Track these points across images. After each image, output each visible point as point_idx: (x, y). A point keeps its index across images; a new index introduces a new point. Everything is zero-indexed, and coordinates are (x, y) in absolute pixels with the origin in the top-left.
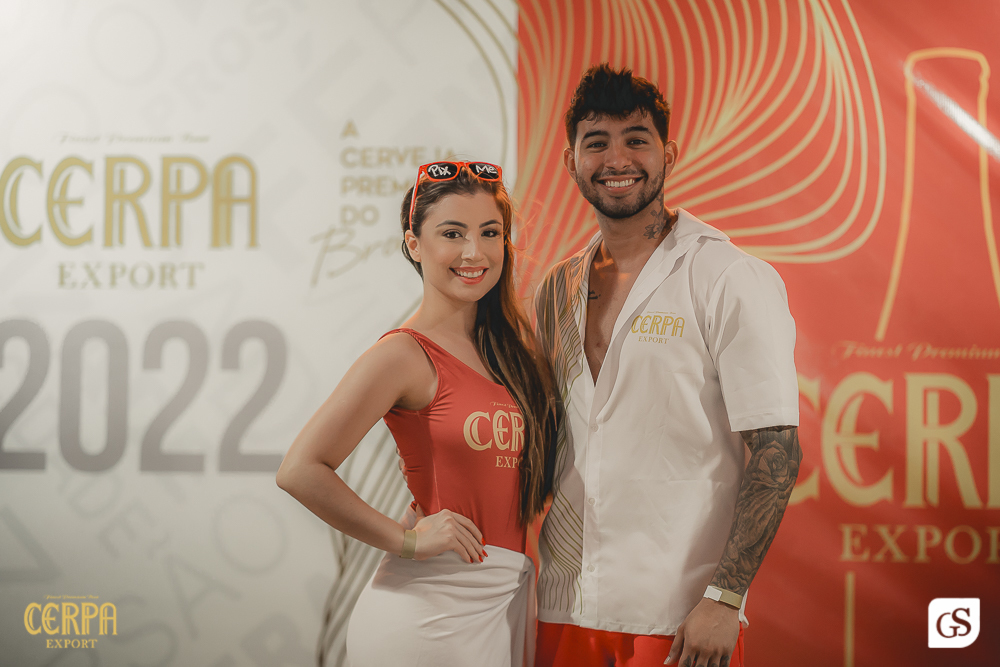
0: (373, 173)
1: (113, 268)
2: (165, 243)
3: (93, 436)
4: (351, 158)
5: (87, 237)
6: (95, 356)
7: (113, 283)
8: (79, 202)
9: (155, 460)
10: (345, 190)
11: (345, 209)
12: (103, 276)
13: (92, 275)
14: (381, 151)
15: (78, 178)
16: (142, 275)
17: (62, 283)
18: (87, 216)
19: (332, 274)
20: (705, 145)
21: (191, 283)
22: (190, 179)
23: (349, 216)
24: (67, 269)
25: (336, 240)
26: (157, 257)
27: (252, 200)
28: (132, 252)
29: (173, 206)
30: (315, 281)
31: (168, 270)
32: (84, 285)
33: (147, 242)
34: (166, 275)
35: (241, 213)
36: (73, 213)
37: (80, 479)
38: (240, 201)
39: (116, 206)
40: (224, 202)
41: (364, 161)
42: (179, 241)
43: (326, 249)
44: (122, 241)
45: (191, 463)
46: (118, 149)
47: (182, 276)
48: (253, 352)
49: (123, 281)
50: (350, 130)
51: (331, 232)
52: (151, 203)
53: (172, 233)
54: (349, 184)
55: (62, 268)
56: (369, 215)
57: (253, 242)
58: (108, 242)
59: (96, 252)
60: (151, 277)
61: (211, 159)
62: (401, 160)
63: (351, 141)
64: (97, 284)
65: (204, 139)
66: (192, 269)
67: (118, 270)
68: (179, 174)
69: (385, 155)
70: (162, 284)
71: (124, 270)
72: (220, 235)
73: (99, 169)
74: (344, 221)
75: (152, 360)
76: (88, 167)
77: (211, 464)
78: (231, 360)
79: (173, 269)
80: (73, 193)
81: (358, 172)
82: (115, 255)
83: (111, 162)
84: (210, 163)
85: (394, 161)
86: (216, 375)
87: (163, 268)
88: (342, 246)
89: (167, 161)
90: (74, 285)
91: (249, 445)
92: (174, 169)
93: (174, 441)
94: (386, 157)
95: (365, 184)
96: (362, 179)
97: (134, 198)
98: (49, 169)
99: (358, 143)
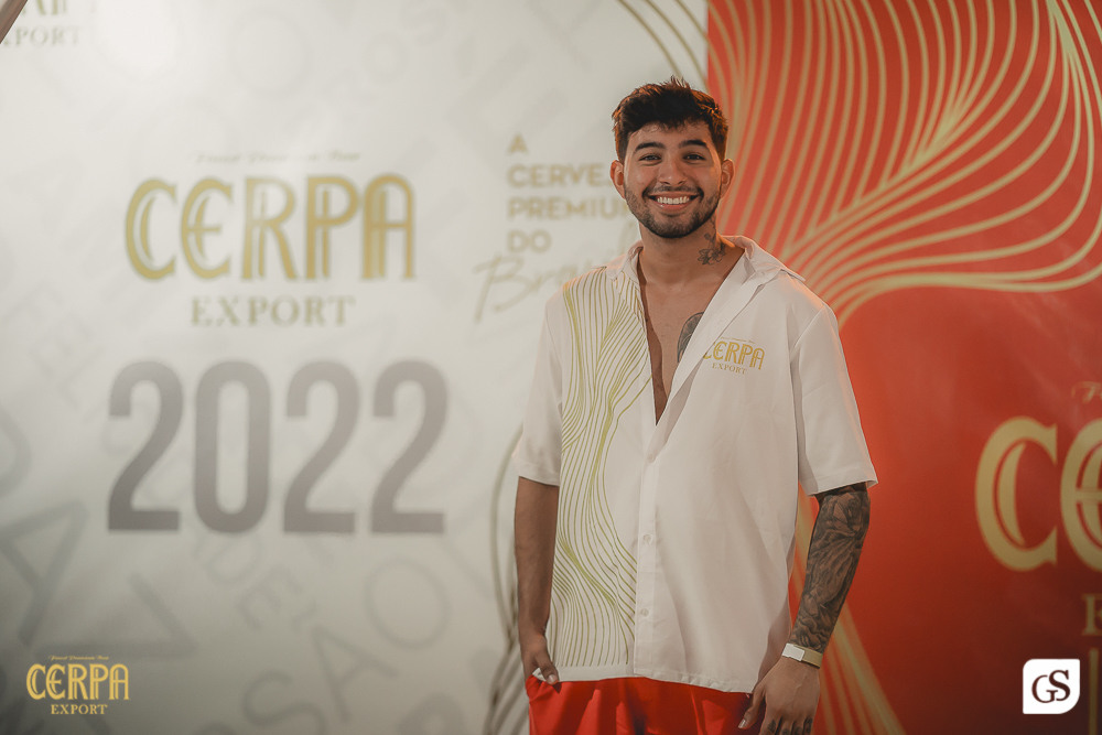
0: (544, 193)
1: (252, 303)
3: (232, 492)
4: (519, 176)
5: (224, 268)
6: (233, 403)
7: (253, 319)
8: (216, 229)
9: (301, 520)
10: (512, 212)
11: (512, 235)
12: (242, 312)
13: (228, 311)
14: (553, 168)
15: (216, 200)
16: (285, 311)
17: (196, 320)
18: (224, 245)
19: (498, 308)
20: (923, 157)
21: (340, 319)
22: (339, 202)
23: (517, 242)
24: (202, 305)
25: (502, 269)
26: (302, 290)
27: (407, 226)
28: (273, 285)
29: (319, 233)
30: (479, 316)
31: (314, 305)
32: (220, 322)
33: (290, 273)
34: (313, 310)
35: (395, 239)
36: (210, 242)
37: (217, 540)
38: (395, 226)
39: (256, 233)
40: (376, 227)
41: (534, 180)
42: (326, 272)
43: (492, 280)
44: (262, 273)
45: (339, 523)
46: (260, 170)
47: (329, 312)
48: (409, 397)
49: (264, 317)
50: (518, 145)
51: (497, 261)
52: (295, 230)
53: (318, 262)
54: (517, 206)
55: (196, 303)
56: (540, 241)
57: (409, 273)
58: (247, 274)
59: (232, 285)
60: (296, 311)
61: (361, 181)
62: (576, 178)
63: (519, 158)
64: (234, 321)
65: (354, 157)
66: (341, 303)
67: (258, 305)
68: (326, 196)
69: (557, 172)
70: (308, 320)
71: (264, 305)
72: (372, 265)
73: (239, 191)
74: (512, 248)
75: (297, 406)
76: (227, 190)
77: (363, 523)
78: (384, 407)
79: (320, 304)
80: (210, 219)
81: (527, 192)
82: (255, 288)
83: (251, 183)
84: (361, 183)
85: (568, 179)
86: (367, 424)
87: (309, 302)
88: (509, 277)
89: (313, 182)
90: (209, 322)
91: (405, 503)
92: (320, 190)
93: (321, 498)
94: (559, 175)
95: (535, 205)
96: (532, 201)
97: (276, 224)
98: (183, 193)
99: (527, 160)
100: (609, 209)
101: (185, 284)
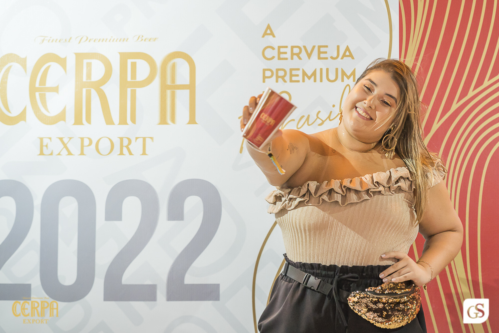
0: (287, 65)
1: (82, 139)
2: (123, 122)
3: (67, 274)
4: (269, 53)
5: (62, 117)
6: (69, 209)
8: (56, 89)
10: (264, 77)
12: (74, 147)
14: (292, 47)
15: (55, 67)
16: (105, 145)
17: (42, 153)
18: (62, 100)
21: (144, 153)
22: (143, 70)
24: (45, 141)
26: (117, 131)
27: (191, 87)
29: (129, 90)
31: (126, 142)
32: (59, 154)
33: (109, 121)
34: (124, 146)
35: (183, 97)
36: (51, 98)
38: (182, 87)
39: (84, 90)
40: (168, 88)
41: (279, 56)
42: (133, 120)
44: (89, 121)
45: (147, 293)
46: (85, 48)
47: (136, 147)
48: (193, 205)
50: (269, 31)
52: (112, 90)
53: (129, 114)
54: (268, 74)
55: (41, 139)
57: (192, 121)
58: (78, 121)
59: (68, 127)
60: (112, 147)
62: (309, 55)
63: (270, 40)
66: (144, 139)
67: (86, 142)
68: (134, 65)
69: (296, 50)
70: (121, 153)
72: (166, 115)
73: (71, 63)
75: (114, 213)
76: (62, 62)
77: (161, 294)
78: (176, 213)
79: (130, 141)
80: (49, 83)
81: (275, 64)
82: (84, 130)
83: (80, 57)
84: (159, 59)
85: (303, 55)
86: (164, 224)
87: (121, 139)
89: (124, 57)
90: (51, 154)
91: (189, 279)
92: (129, 61)
93: (130, 276)
94: (297, 52)
95: (281, 73)
96: (278, 70)
97: (98, 86)
98: (31, 64)
99: (275, 42)
100: (332, 77)
101: (33, 128)
